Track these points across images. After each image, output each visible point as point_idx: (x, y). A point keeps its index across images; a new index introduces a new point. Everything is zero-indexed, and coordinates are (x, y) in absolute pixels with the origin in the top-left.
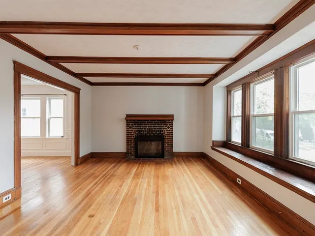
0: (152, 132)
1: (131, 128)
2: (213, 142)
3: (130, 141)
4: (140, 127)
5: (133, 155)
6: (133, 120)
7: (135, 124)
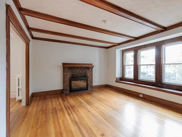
0: (80, 75)
1: (66, 72)
2: (116, 78)
3: (66, 81)
4: (73, 71)
5: (68, 91)
6: (69, 67)
7: (69, 70)
